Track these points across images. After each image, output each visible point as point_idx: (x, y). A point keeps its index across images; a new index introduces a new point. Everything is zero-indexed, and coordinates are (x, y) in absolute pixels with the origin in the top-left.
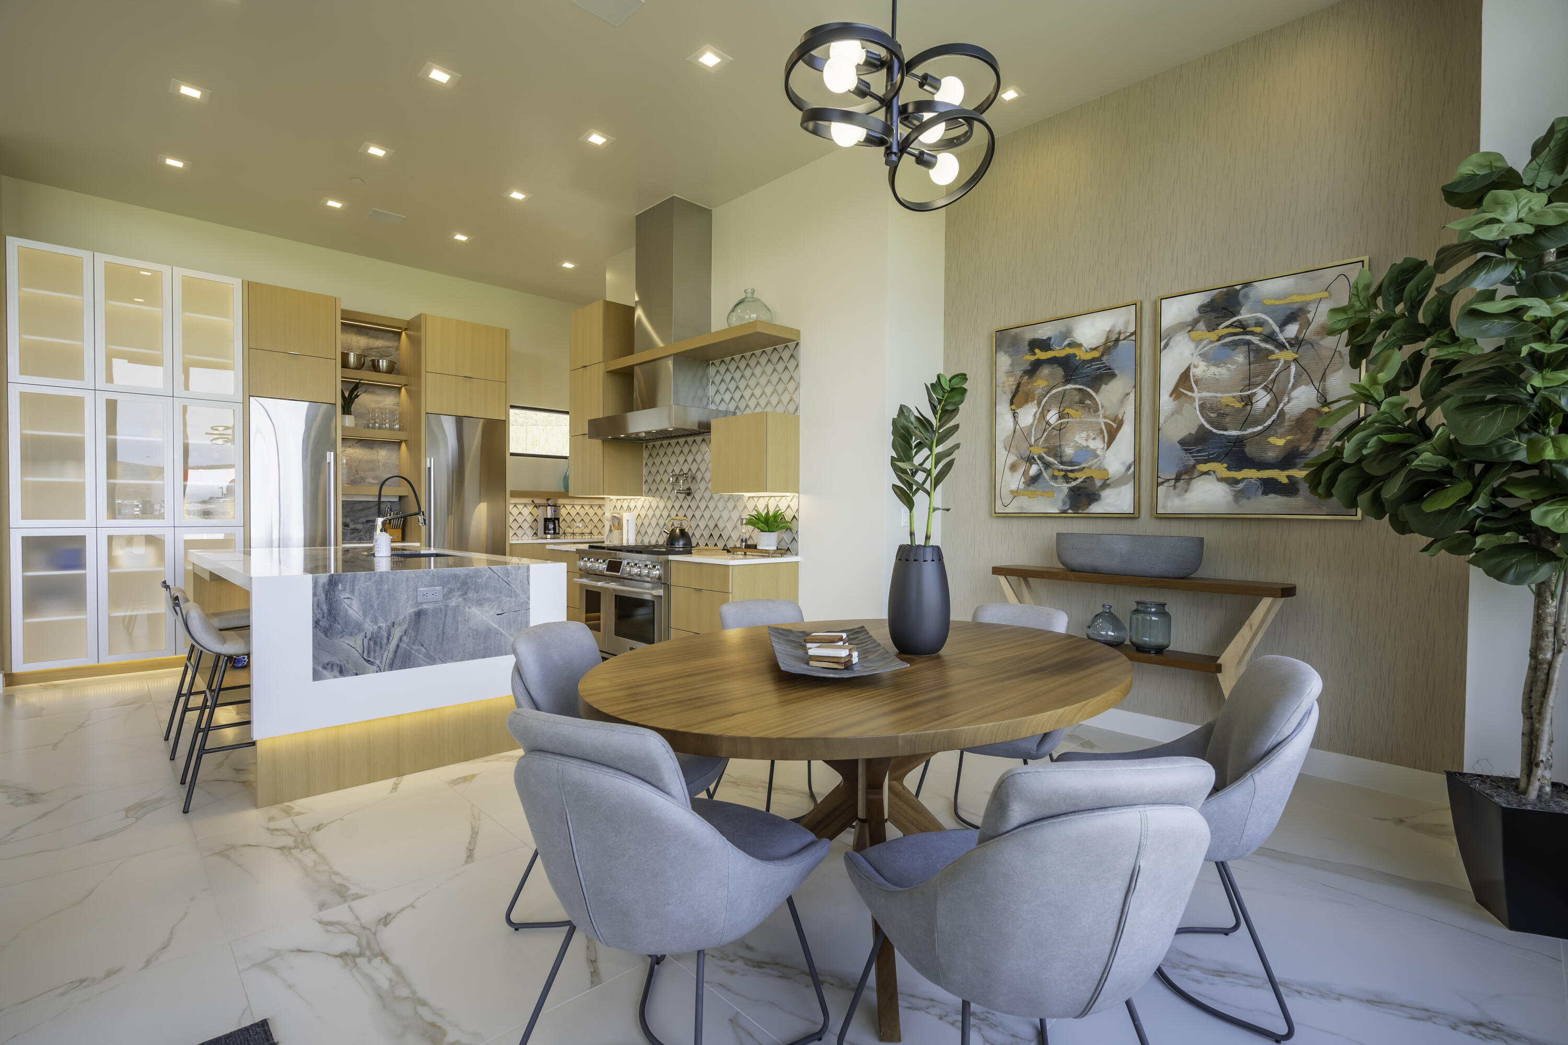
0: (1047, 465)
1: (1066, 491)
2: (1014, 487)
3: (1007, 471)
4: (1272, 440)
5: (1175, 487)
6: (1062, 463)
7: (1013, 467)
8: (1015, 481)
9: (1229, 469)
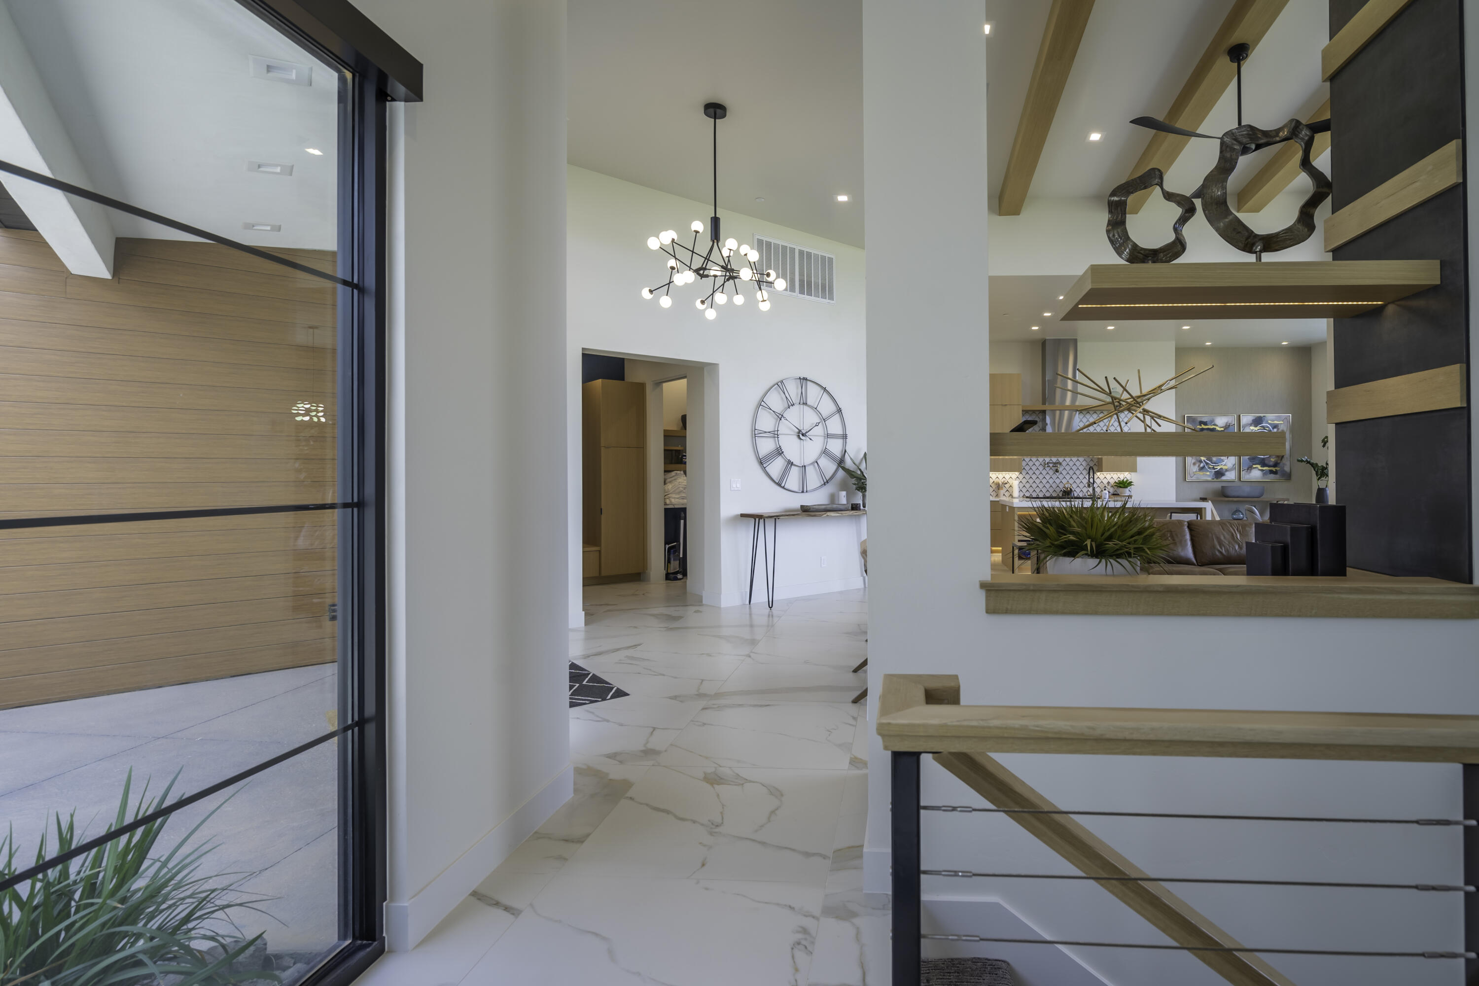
0: (1207, 464)
1: (1213, 472)
2: (1194, 471)
3: (1192, 465)
4: (1272, 459)
5: (1247, 472)
6: (1212, 463)
7: (1194, 464)
8: (1195, 468)
9: (1261, 467)
